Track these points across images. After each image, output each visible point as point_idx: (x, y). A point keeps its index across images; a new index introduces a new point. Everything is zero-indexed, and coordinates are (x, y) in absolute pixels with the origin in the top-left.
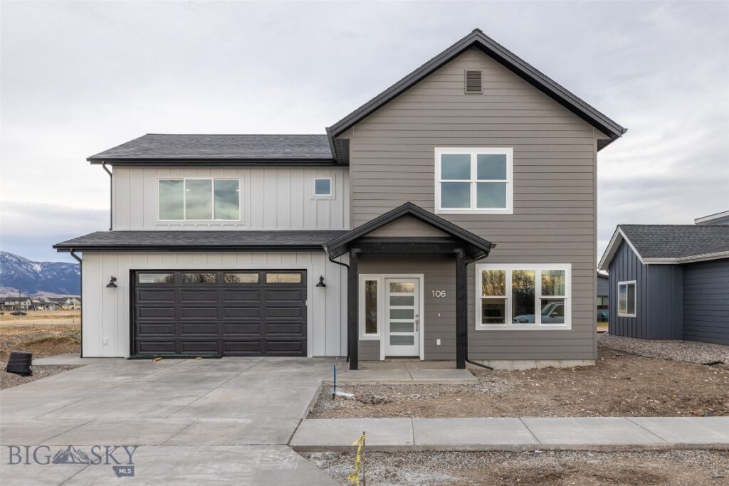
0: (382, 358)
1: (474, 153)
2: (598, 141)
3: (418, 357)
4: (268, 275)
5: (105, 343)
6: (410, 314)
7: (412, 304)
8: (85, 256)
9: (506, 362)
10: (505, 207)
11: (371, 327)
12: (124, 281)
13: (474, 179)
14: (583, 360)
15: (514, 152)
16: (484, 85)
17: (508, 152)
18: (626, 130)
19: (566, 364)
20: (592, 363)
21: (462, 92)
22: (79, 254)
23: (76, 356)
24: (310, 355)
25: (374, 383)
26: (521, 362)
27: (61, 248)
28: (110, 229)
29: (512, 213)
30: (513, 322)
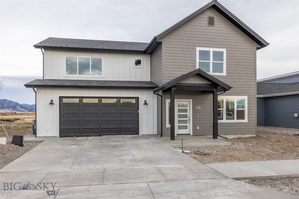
0: (176, 135)
1: (211, 50)
2: (257, 47)
3: (189, 134)
4: (121, 99)
5: (47, 130)
6: (186, 116)
7: (187, 112)
8: (38, 90)
10: (223, 73)
12: (57, 102)
13: (211, 61)
14: (252, 134)
15: (226, 50)
16: (215, 23)
17: (224, 50)
18: (269, 44)
20: (255, 135)
21: (207, 25)
22: (35, 89)
23: (34, 136)
24: (140, 134)
25: (191, 146)
26: (229, 135)
27: (28, 86)
28: (43, 78)
29: (226, 75)
30: (226, 120)
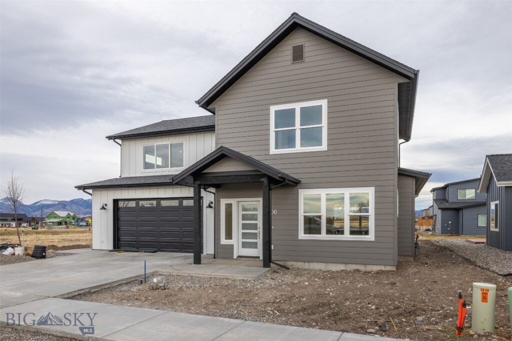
0: (235, 257)
1: (298, 107)
3: (259, 257)
4: (184, 201)
5: (102, 241)
6: (255, 227)
7: (257, 220)
8: (93, 192)
9: (322, 264)
10: (321, 145)
11: (229, 235)
13: (298, 126)
15: (328, 102)
16: (305, 55)
17: (324, 103)
18: (418, 71)
19: (370, 268)
20: (394, 269)
21: (290, 63)
26: (333, 265)
27: (79, 188)
28: (120, 177)
29: (326, 150)
30: (327, 234)
